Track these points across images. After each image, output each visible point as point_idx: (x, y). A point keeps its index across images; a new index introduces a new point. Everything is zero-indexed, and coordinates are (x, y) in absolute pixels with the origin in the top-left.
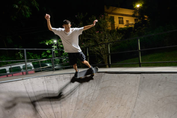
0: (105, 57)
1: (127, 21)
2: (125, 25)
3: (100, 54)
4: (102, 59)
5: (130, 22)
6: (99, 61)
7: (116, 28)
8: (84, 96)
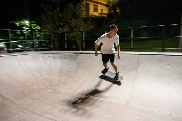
0: (79, 42)
1: (102, 10)
2: (100, 14)
3: (75, 39)
4: (76, 44)
5: (104, 12)
6: (73, 46)
7: (90, 15)
8: (65, 69)
